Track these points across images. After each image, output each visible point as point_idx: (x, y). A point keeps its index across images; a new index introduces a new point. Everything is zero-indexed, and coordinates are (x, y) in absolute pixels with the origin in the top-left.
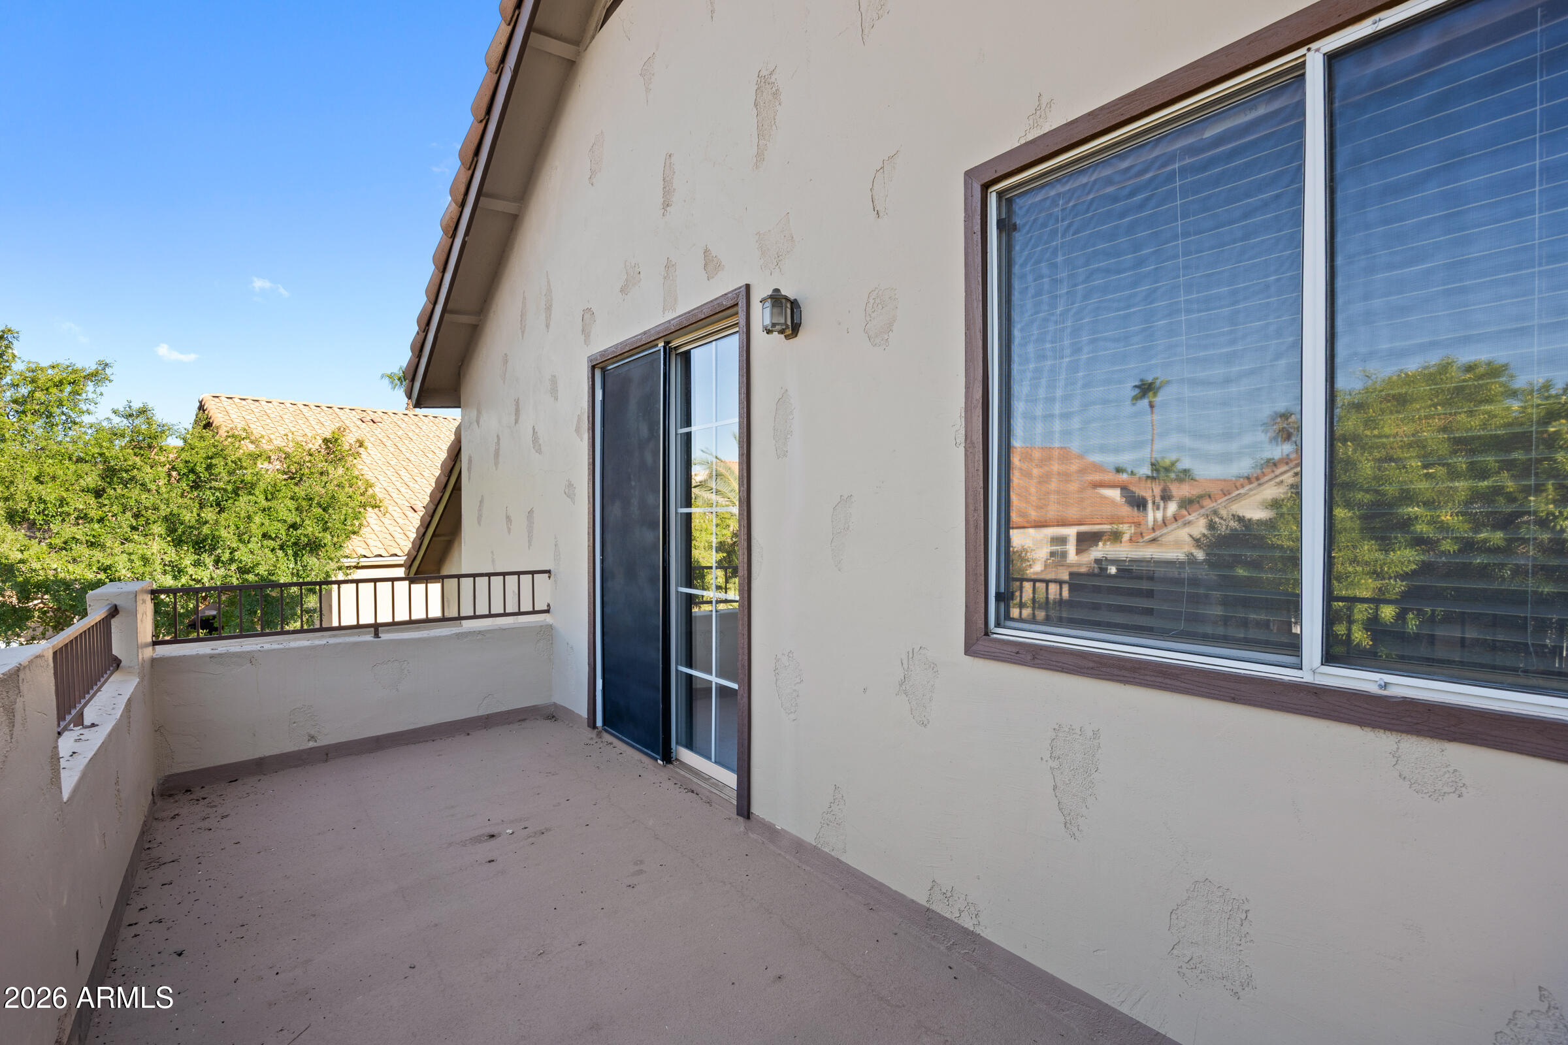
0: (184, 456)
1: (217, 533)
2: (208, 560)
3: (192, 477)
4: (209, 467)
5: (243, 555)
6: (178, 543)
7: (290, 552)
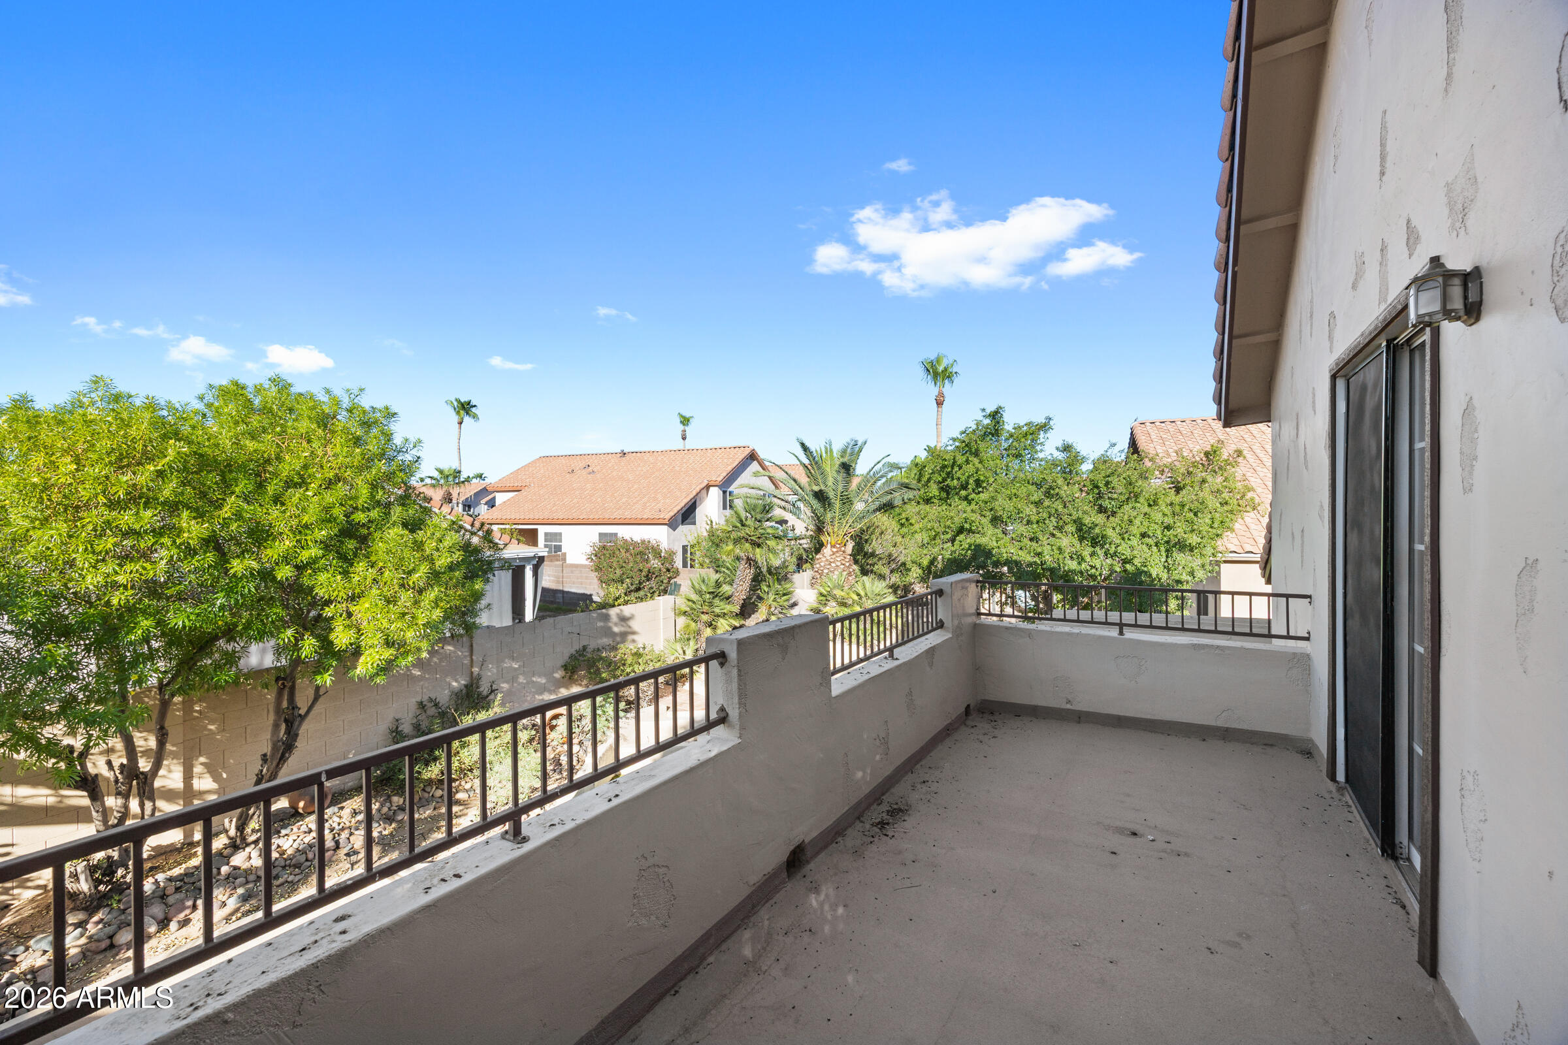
0: (1091, 476)
1: (1104, 533)
2: (1100, 552)
3: (1096, 491)
4: (1107, 484)
5: (1125, 550)
6: (1082, 539)
7: (1163, 549)
